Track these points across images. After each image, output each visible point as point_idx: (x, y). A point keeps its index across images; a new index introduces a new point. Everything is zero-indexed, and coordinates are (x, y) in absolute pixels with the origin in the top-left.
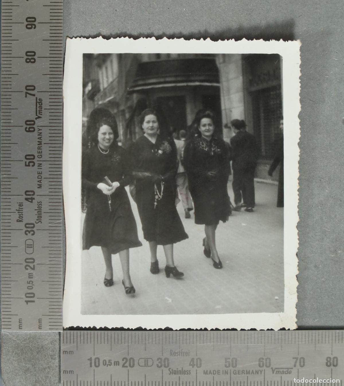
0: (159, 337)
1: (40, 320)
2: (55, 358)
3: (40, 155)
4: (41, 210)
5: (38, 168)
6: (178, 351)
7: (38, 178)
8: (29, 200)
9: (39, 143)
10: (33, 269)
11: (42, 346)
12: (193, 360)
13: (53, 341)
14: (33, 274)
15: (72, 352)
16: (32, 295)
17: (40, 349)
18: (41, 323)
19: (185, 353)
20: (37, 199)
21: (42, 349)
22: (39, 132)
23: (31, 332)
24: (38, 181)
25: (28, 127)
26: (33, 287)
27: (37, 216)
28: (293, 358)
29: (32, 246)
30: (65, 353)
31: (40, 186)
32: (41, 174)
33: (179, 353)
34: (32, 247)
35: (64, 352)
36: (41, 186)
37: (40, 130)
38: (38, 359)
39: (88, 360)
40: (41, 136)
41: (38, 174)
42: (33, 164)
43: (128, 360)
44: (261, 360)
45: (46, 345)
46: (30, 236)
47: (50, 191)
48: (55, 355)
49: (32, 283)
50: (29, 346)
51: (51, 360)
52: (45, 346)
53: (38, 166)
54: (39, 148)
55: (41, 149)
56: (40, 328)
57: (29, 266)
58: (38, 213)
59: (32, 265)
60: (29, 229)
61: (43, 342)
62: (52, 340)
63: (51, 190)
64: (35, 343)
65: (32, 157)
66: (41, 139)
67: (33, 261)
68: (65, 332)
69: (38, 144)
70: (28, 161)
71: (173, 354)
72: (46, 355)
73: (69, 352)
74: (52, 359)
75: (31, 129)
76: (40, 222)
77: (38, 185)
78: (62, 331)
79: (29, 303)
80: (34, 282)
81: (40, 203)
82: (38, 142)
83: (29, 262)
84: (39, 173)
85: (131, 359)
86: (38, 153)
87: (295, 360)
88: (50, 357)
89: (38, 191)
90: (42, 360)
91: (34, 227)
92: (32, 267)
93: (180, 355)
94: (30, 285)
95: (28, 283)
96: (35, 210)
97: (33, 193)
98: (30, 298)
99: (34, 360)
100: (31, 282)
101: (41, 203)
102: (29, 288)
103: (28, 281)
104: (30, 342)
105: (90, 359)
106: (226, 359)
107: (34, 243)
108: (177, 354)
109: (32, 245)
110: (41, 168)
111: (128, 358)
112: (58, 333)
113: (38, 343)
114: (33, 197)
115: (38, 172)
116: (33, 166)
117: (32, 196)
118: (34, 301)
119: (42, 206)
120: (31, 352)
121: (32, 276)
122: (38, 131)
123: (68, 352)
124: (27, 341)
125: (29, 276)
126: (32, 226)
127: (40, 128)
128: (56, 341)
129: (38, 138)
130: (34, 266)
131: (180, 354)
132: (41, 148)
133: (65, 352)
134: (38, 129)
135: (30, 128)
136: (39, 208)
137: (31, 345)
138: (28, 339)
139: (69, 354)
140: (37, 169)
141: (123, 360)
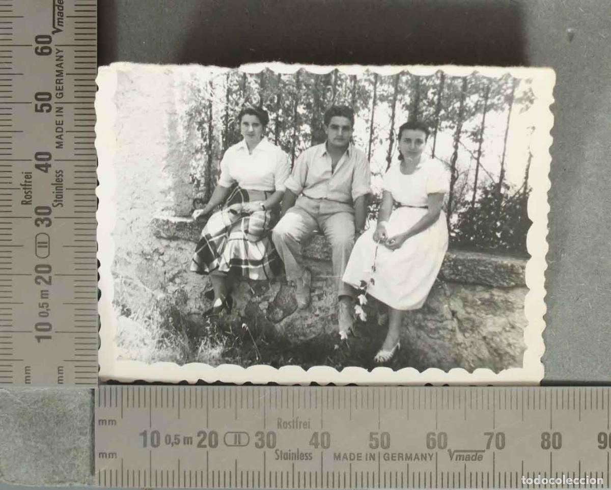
0: (259, 397)
1: (60, 369)
2: (87, 433)
3: (60, 93)
4: (62, 184)
5: (57, 116)
6: (292, 420)
7: (56, 132)
8: (42, 168)
9: (58, 73)
10: (49, 282)
11: (65, 413)
12: (315, 435)
13: (83, 404)
14: (47, 291)
15: (114, 422)
16: (48, 327)
17: (62, 417)
18: (62, 373)
19: (302, 425)
20: (55, 166)
21: (64, 418)
22: (59, 54)
23: (46, 389)
24: (57, 137)
25: (40, 46)
26: (48, 314)
27: (55, 194)
28: (485, 434)
29: (47, 245)
30: (103, 423)
31: (60, 145)
32: (62, 124)
33: (291, 424)
34: (46, 247)
35: (101, 422)
36: (62, 145)
37: (59, 51)
38: (57, 433)
39: (141, 434)
40: (62, 62)
41: (57, 124)
42: (47, 108)
43: (208, 434)
44: (431, 436)
45: (70, 410)
46: (43, 228)
47: (76, 153)
48: (86, 428)
49: (48, 306)
50: (42, 413)
51: (79, 436)
52: (70, 412)
53: (57, 111)
54: (58, 82)
55: (62, 83)
56: (60, 381)
57: (41, 278)
58: (56, 190)
59: (46, 277)
60: (42, 217)
61: (65, 406)
62: (81, 403)
63: (78, 152)
64: (53, 409)
65: (48, 97)
66: (62, 66)
67: (47, 269)
68: (102, 387)
69: (57, 76)
70: (39, 103)
71: (282, 424)
72: (71, 428)
73: (109, 421)
74: (81, 434)
75: (45, 51)
76: (60, 205)
77: (57, 143)
78: (96, 388)
79: (41, 340)
80: (50, 305)
81: (60, 173)
82: (57, 71)
83: (43, 273)
84: (59, 124)
85: (211, 433)
86: (57, 90)
87: (489, 436)
88: (77, 431)
89: (56, 154)
90: (63, 436)
91: (49, 213)
92: (47, 279)
93: (293, 427)
94: (44, 310)
95: (40, 307)
96: (52, 184)
97: (48, 157)
98: (43, 331)
99: (50, 437)
100: (45, 306)
101: (62, 172)
102: (42, 314)
103: (40, 304)
104: (43, 405)
105: (144, 434)
106: (371, 434)
107: (51, 239)
108: (288, 426)
109: (46, 243)
110: (61, 115)
111: (208, 432)
112: (91, 391)
113: (57, 407)
114: (49, 162)
115: (56, 122)
116: (48, 111)
117: (47, 162)
118: (49, 337)
119: (63, 178)
120: (45, 422)
121: (47, 294)
122: (57, 53)
123: (107, 422)
124: (40, 404)
125: (42, 295)
126: (48, 211)
127: (60, 48)
128: (87, 404)
129: (57, 65)
130: (50, 278)
131: (293, 425)
132: (61, 81)
133: (103, 421)
134: (57, 49)
135: (42, 48)
136: (59, 181)
137: (46, 409)
138: (40, 400)
139: (109, 424)
140: (55, 117)
141: (199, 435)
